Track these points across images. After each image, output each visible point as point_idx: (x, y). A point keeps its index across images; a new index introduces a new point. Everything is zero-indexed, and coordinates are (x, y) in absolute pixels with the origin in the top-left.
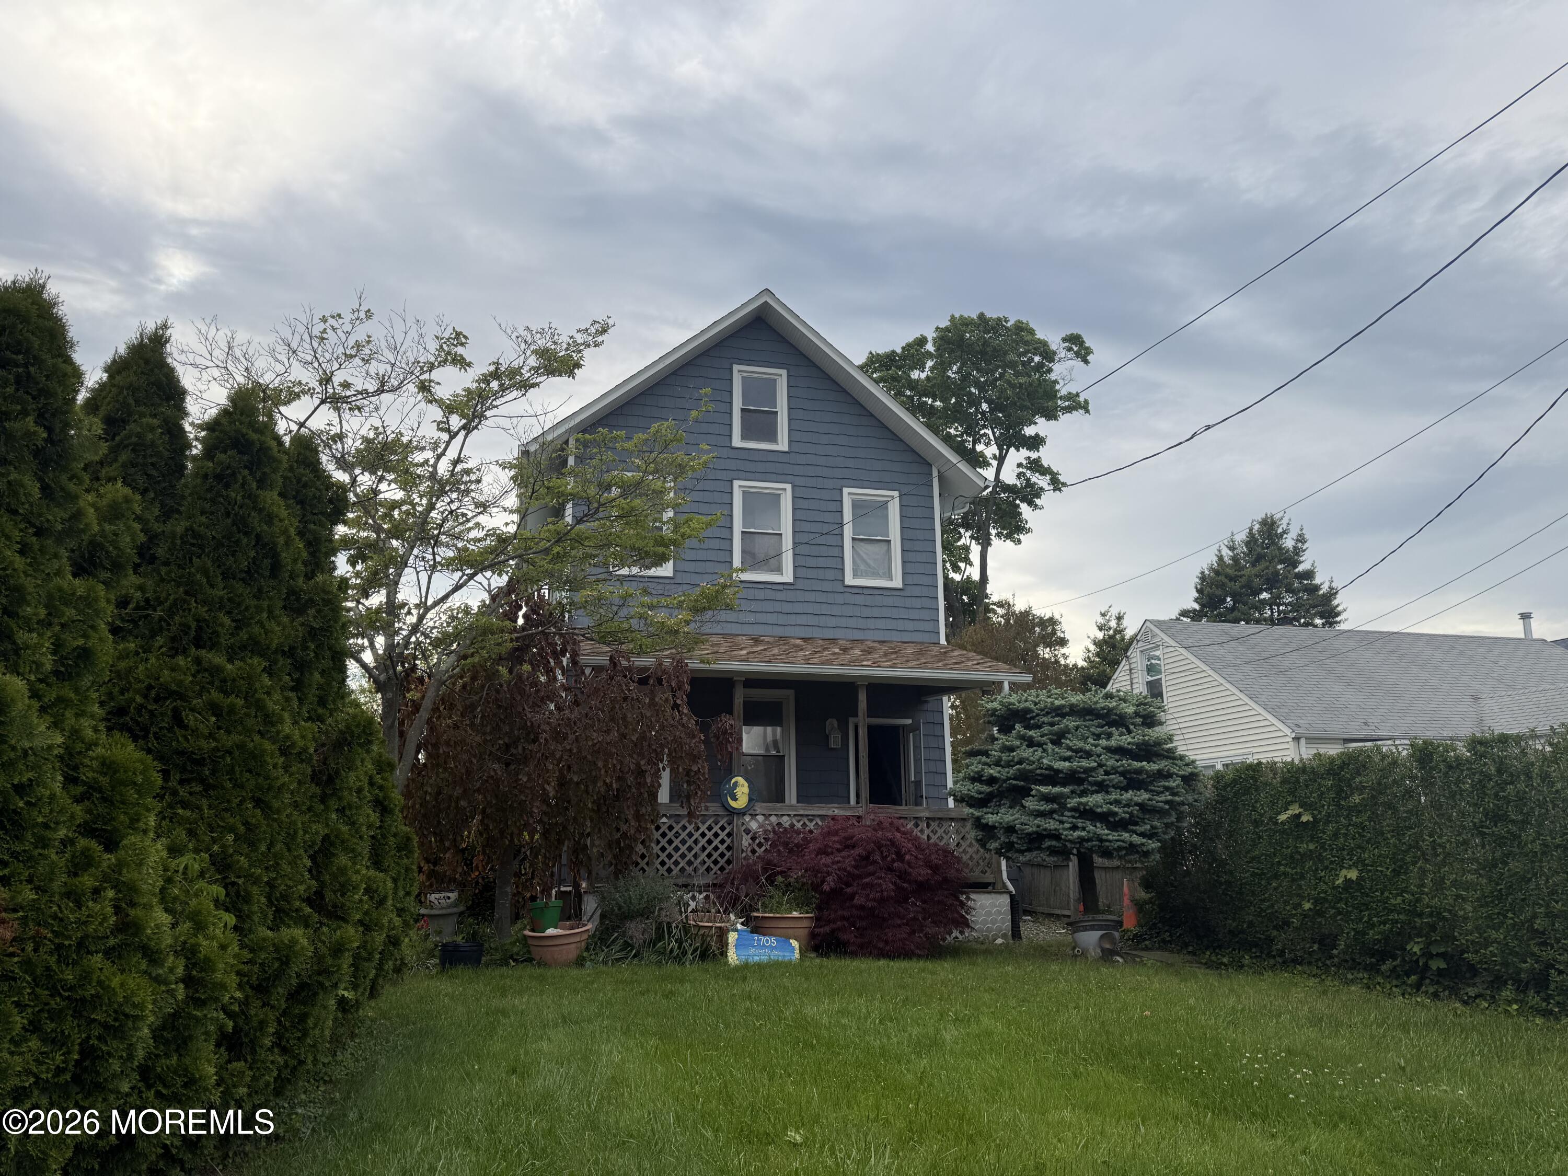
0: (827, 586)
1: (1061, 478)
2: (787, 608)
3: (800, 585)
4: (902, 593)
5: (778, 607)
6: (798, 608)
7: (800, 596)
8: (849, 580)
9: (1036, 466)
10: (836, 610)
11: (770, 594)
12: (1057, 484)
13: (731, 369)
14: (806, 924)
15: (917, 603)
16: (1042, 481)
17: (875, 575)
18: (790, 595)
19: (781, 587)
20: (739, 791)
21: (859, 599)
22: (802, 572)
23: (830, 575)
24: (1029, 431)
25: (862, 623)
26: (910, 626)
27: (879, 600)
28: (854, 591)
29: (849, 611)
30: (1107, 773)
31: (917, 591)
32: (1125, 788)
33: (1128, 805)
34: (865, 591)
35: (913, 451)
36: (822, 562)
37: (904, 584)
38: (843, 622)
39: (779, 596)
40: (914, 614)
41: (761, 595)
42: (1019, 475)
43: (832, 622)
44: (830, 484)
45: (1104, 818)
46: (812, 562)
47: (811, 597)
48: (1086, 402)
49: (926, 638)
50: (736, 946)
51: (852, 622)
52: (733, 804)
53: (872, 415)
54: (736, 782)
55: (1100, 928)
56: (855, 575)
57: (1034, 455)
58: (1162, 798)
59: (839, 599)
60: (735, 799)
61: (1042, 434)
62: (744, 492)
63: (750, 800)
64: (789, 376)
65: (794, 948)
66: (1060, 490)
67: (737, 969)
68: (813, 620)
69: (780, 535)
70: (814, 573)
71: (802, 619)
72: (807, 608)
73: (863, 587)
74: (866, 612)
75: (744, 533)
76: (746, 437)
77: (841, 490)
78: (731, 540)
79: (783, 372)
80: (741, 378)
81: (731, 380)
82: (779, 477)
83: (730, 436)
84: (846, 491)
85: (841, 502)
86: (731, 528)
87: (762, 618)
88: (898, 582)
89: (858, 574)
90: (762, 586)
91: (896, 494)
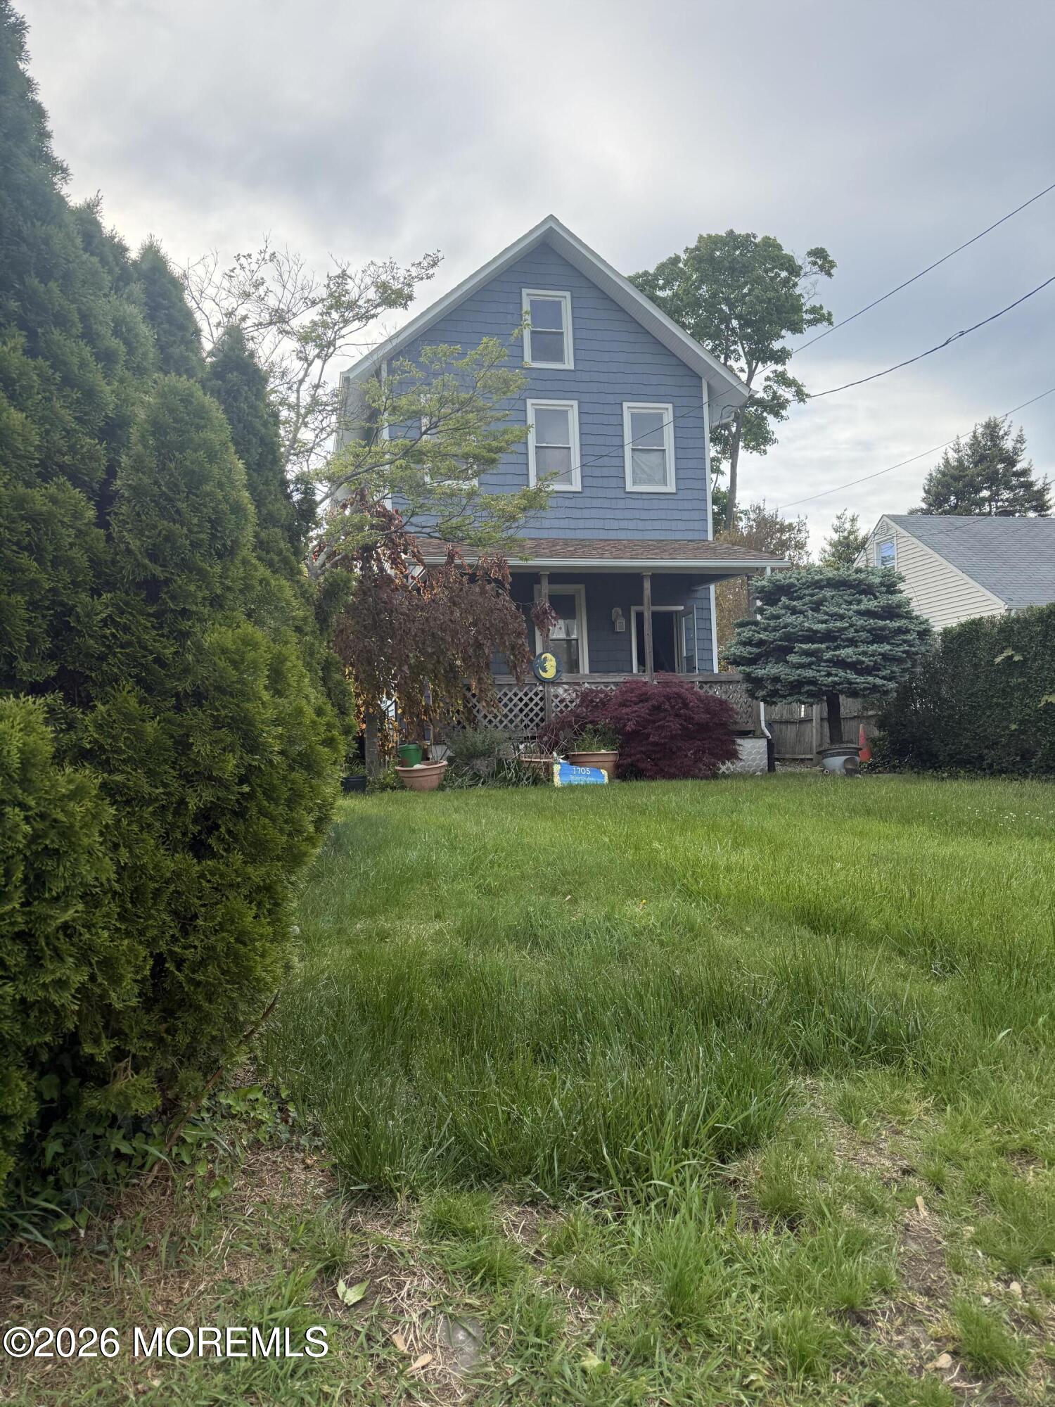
0: (611, 494)
1: (806, 390)
2: (577, 514)
3: (587, 493)
4: (675, 497)
5: (569, 513)
6: (586, 513)
7: (587, 503)
8: (630, 487)
9: (782, 379)
10: (619, 514)
11: (561, 502)
12: (801, 396)
13: (520, 293)
14: (612, 758)
15: (688, 505)
16: (787, 393)
17: (650, 481)
18: (578, 502)
19: (571, 496)
20: (548, 665)
21: (639, 504)
22: (589, 481)
23: (613, 482)
24: (776, 345)
25: (641, 525)
26: (681, 525)
27: (655, 504)
28: (633, 496)
29: (628, 514)
30: (857, 631)
31: (688, 495)
32: (872, 643)
33: (873, 655)
34: (644, 496)
35: (685, 365)
36: (605, 472)
37: (677, 489)
38: (624, 524)
39: (570, 503)
40: (686, 516)
41: (553, 503)
42: (766, 389)
43: (615, 525)
44: (611, 399)
45: (854, 666)
46: (597, 472)
47: (596, 503)
48: (830, 314)
49: (696, 536)
50: (560, 774)
51: (631, 525)
52: (544, 675)
53: (648, 333)
54: (545, 658)
55: (844, 754)
56: (634, 483)
57: (780, 368)
58: (901, 649)
59: (621, 504)
60: (545, 670)
61: (788, 348)
62: (536, 410)
63: (558, 671)
64: (572, 298)
65: (603, 776)
66: (803, 401)
67: (563, 789)
68: (599, 524)
69: (569, 448)
70: (599, 482)
71: (589, 524)
72: (594, 513)
73: (642, 493)
74: (644, 515)
75: (538, 447)
76: (536, 358)
77: (621, 405)
78: (526, 454)
79: (567, 294)
80: (530, 301)
81: (520, 304)
82: (565, 394)
83: (521, 357)
84: (625, 405)
85: (622, 415)
86: (526, 444)
87: (556, 523)
88: (672, 488)
89: (637, 482)
90: (555, 495)
91: (670, 407)
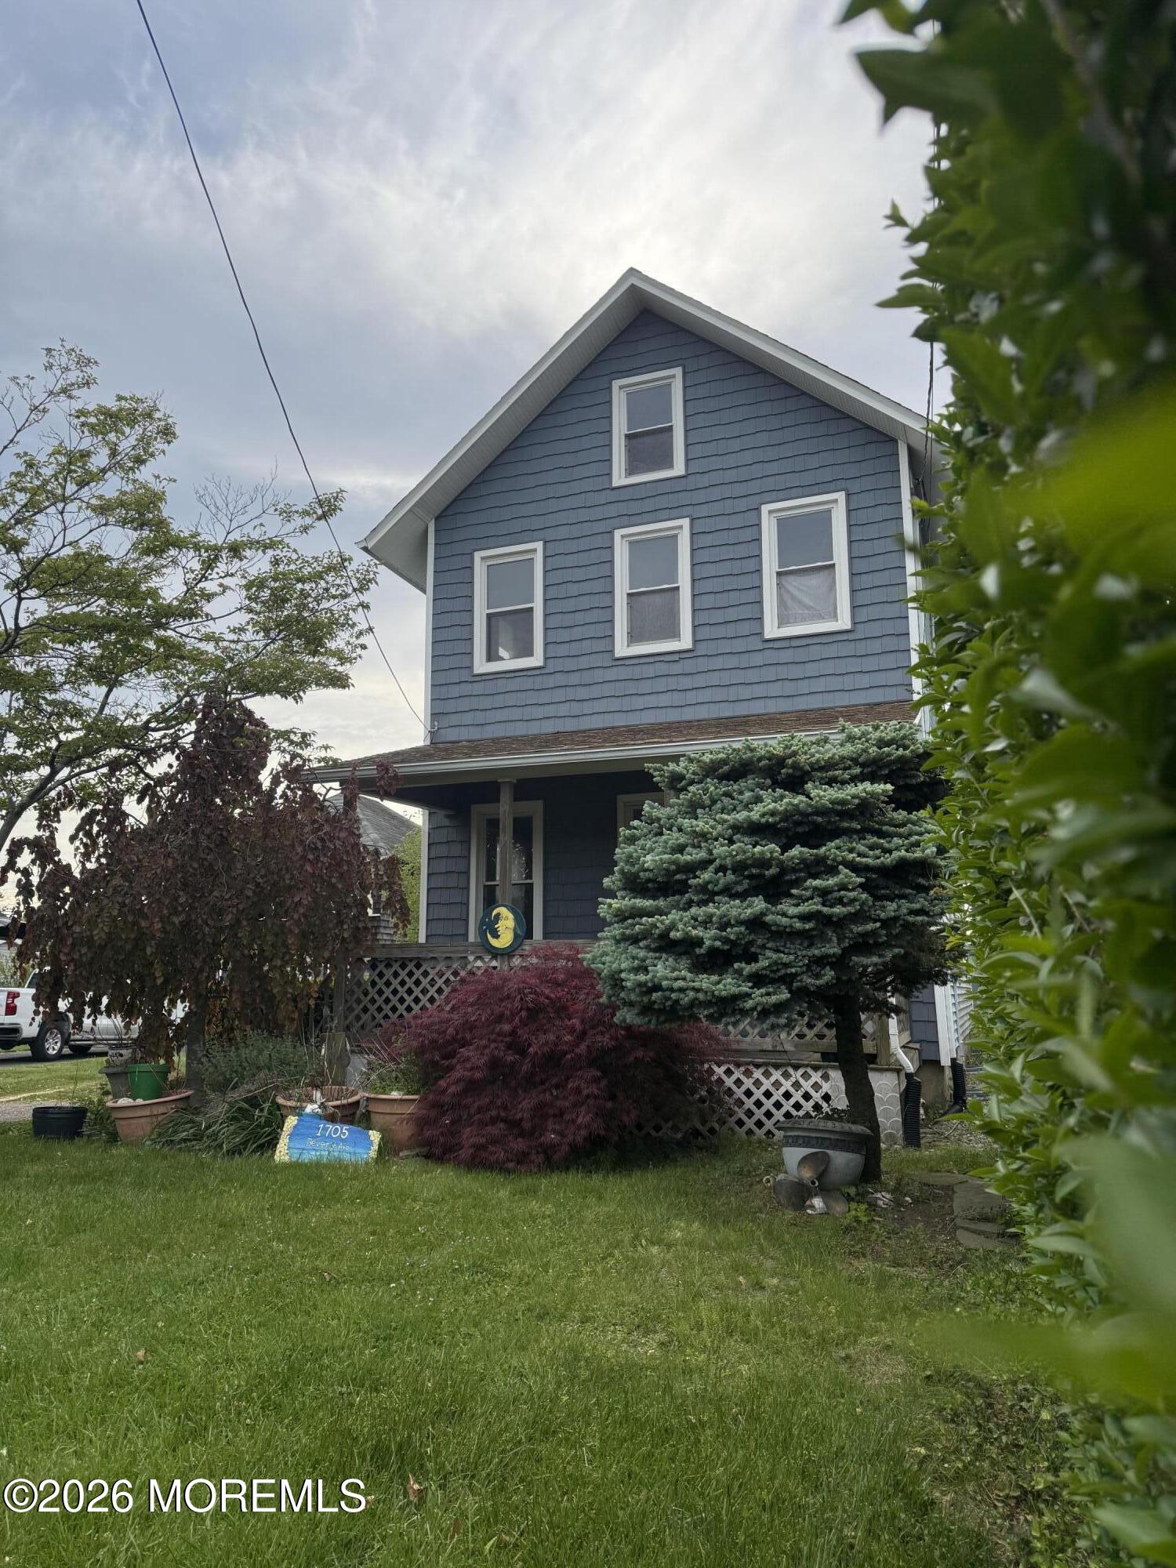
0: (740, 645)
2: (687, 682)
3: (702, 649)
4: (851, 636)
5: (673, 683)
6: (700, 681)
7: (702, 664)
8: (771, 631)
10: (752, 676)
11: (662, 669)
13: (610, 388)
15: (876, 646)
17: (820, 617)
18: (688, 666)
19: (676, 657)
21: (786, 656)
22: (705, 632)
23: (745, 628)
25: (789, 688)
26: (865, 681)
27: (815, 652)
28: (777, 645)
29: (770, 673)
31: (875, 629)
34: (795, 643)
35: (869, 428)
36: (732, 614)
37: (854, 623)
38: (759, 691)
39: (676, 668)
40: (871, 664)
41: (650, 671)
43: (746, 693)
44: (742, 504)
46: (718, 616)
47: (718, 663)
49: (892, 695)
50: (291, 1136)
51: (775, 689)
53: (803, 393)
56: (779, 623)
59: (757, 659)
62: (629, 543)
64: (685, 374)
65: (371, 1143)
67: (281, 1168)
68: (720, 694)
69: (677, 588)
70: (720, 632)
71: (705, 696)
72: (714, 678)
73: (791, 638)
74: (796, 671)
75: (629, 595)
76: (631, 471)
77: (758, 509)
78: (612, 607)
79: (678, 372)
80: (623, 396)
81: (610, 402)
82: (673, 511)
83: (609, 475)
84: (765, 509)
85: (759, 525)
86: (612, 592)
87: (652, 701)
88: (844, 622)
89: (783, 621)
90: (651, 660)
91: (841, 496)
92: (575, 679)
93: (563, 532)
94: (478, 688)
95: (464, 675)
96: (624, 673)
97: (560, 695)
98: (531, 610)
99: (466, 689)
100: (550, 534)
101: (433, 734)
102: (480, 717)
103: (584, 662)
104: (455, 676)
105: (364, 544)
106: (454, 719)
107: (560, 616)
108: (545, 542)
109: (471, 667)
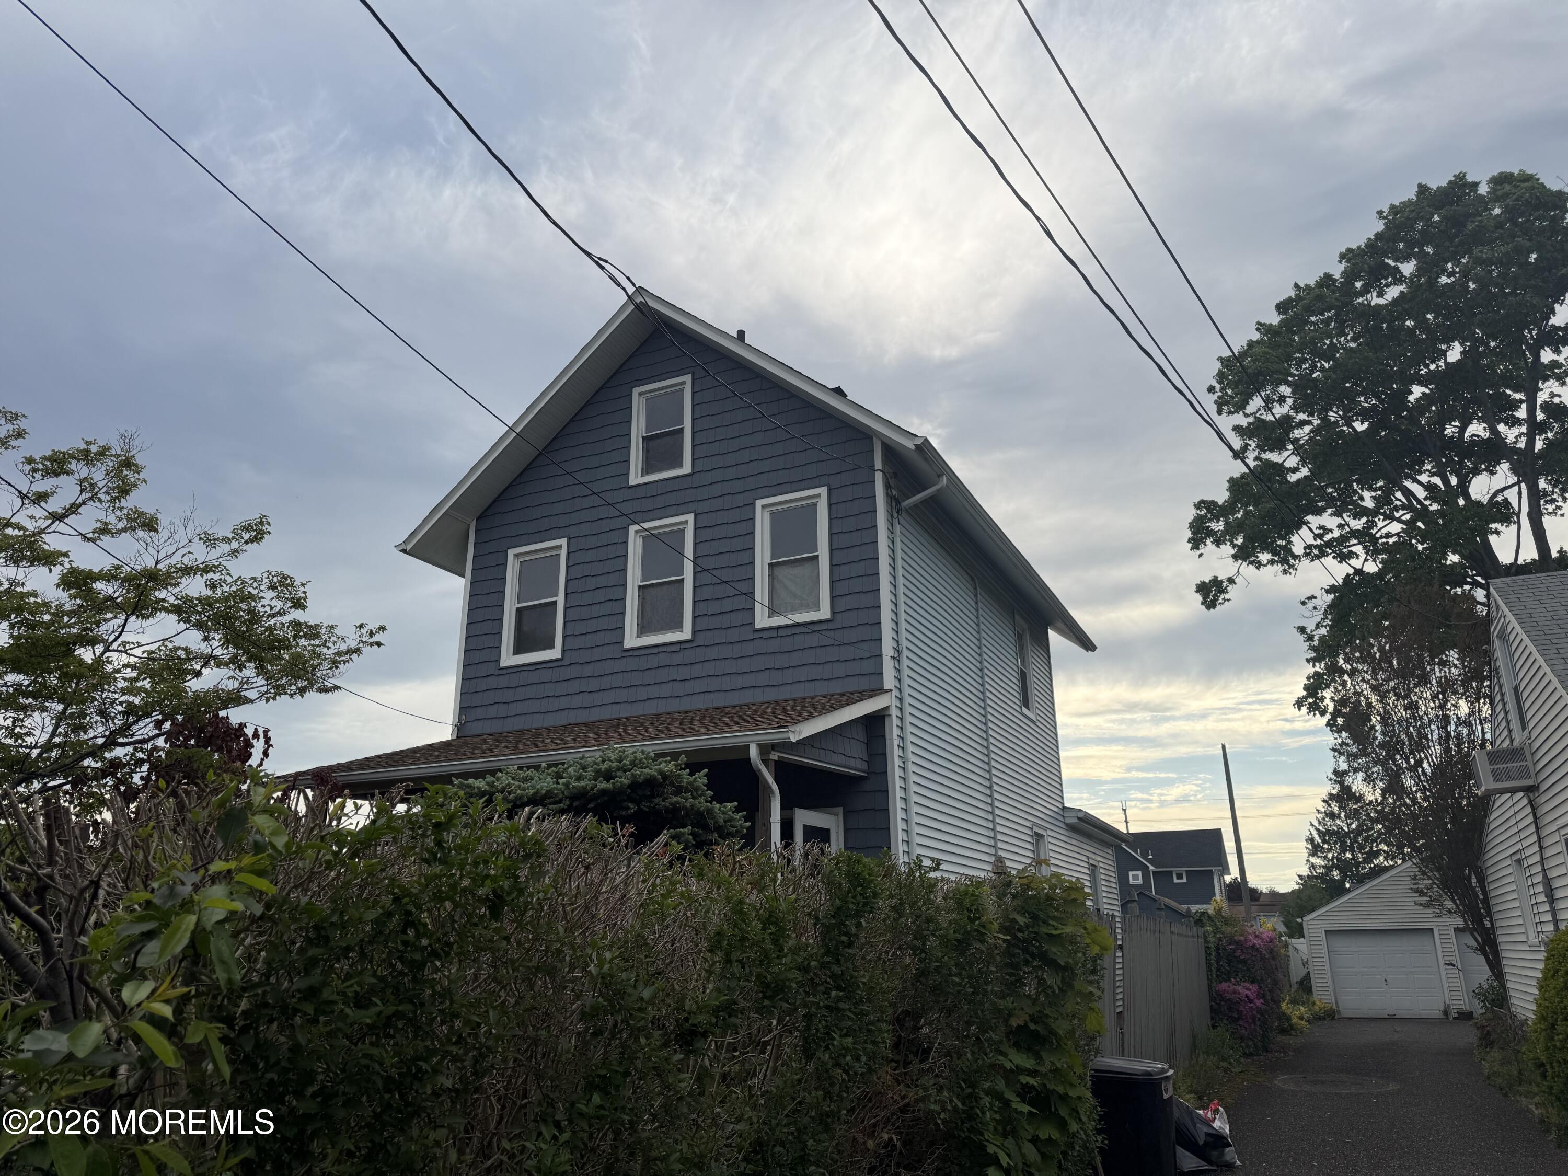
0: (733, 635)
2: (684, 673)
3: (701, 640)
4: (830, 626)
5: (674, 674)
6: (697, 670)
7: (701, 654)
8: (760, 621)
10: (743, 666)
11: (664, 659)
13: (631, 395)
15: (852, 635)
17: (797, 607)
18: (689, 656)
19: (677, 648)
21: (774, 645)
22: (705, 623)
23: (737, 619)
26: (842, 670)
27: (799, 641)
28: (765, 635)
29: (759, 663)
31: (851, 619)
34: (785, 632)
36: (728, 605)
37: (833, 613)
38: (749, 680)
39: (677, 659)
40: (848, 653)
41: (655, 661)
43: (739, 682)
44: (740, 500)
46: (717, 607)
47: (713, 653)
49: (863, 684)
51: (763, 679)
56: (768, 613)
59: (749, 649)
62: (644, 537)
64: (694, 380)
68: (715, 684)
69: (682, 580)
70: (716, 622)
71: (699, 686)
72: (711, 669)
73: (778, 628)
74: (782, 661)
75: (640, 587)
76: (647, 471)
77: (753, 505)
78: (623, 600)
79: (688, 378)
80: (643, 402)
81: (630, 408)
82: (679, 508)
83: (627, 474)
84: (759, 503)
85: (753, 519)
86: (624, 585)
87: (655, 691)
88: (824, 612)
89: (773, 611)
90: (656, 650)
91: (823, 491)
92: (588, 670)
93: (585, 529)
94: (503, 681)
95: (491, 669)
96: (632, 664)
97: (575, 687)
98: (555, 603)
99: (492, 682)
100: (573, 531)
101: (460, 727)
102: (502, 710)
103: (597, 654)
104: (483, 670)
105: (403, 547)
106: (480, 713)
107: (579, 608)
108: (569, 539)
109: (498, 661)
